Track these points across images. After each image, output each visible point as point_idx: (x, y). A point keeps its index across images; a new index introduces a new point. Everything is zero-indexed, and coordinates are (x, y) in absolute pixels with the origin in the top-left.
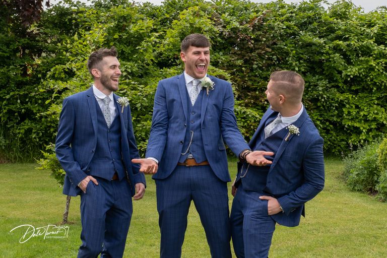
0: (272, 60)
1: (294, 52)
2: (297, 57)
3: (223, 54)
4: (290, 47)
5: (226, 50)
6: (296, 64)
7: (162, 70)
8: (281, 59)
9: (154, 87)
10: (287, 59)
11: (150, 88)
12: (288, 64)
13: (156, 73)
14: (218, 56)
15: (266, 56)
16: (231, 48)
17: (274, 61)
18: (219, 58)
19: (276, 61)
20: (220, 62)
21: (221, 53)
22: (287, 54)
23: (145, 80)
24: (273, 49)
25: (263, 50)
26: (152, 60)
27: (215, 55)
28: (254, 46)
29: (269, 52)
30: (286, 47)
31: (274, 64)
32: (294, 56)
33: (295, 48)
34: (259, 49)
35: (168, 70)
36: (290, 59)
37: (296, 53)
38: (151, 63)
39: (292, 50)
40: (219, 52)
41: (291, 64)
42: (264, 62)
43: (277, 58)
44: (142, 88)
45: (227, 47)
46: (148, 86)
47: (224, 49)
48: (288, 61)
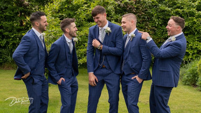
0: (145, 18)
1: (156, 14)
2: (158, 17)
3: (121, 15)
4: (154, 12)
5: (122, 13)
6: (157, 21)
7: (89, 23)
8: (149, 18)
9: (84, 32)
10: (152, 18)
11: (83, 32)
12: (153, 21)
13: (86, 25)
14: (118, 16)
15: (142, 17)
16: (124, 12)
17: (146, 19)
18: (119, 18)
19: (147, 19)
20: (119, 19)
21: (119, 15)
22: (153, 15)
23: (81, 28)
24: (145, 13)
25: (140, 13)
26: (84, 18)
27: (117, 16)
28: (136, 12)
29: (144, 15)
30: (152, 12)
31: (146, 21)
32: (156, 17)
33: (157, 12)
34: (138, 13)
35: (92, 23)
36: (154, 18)
37: (157, 15)
38: (84, 20)
39: (155, 14)
40: (118, 14)
41: (155, 20)
42: (141, 19)
43: (148, 17)
44: (79, 32)
45: (122, 12)
46: (82, 32)
47: (121, 13)
48: (153, 19)
